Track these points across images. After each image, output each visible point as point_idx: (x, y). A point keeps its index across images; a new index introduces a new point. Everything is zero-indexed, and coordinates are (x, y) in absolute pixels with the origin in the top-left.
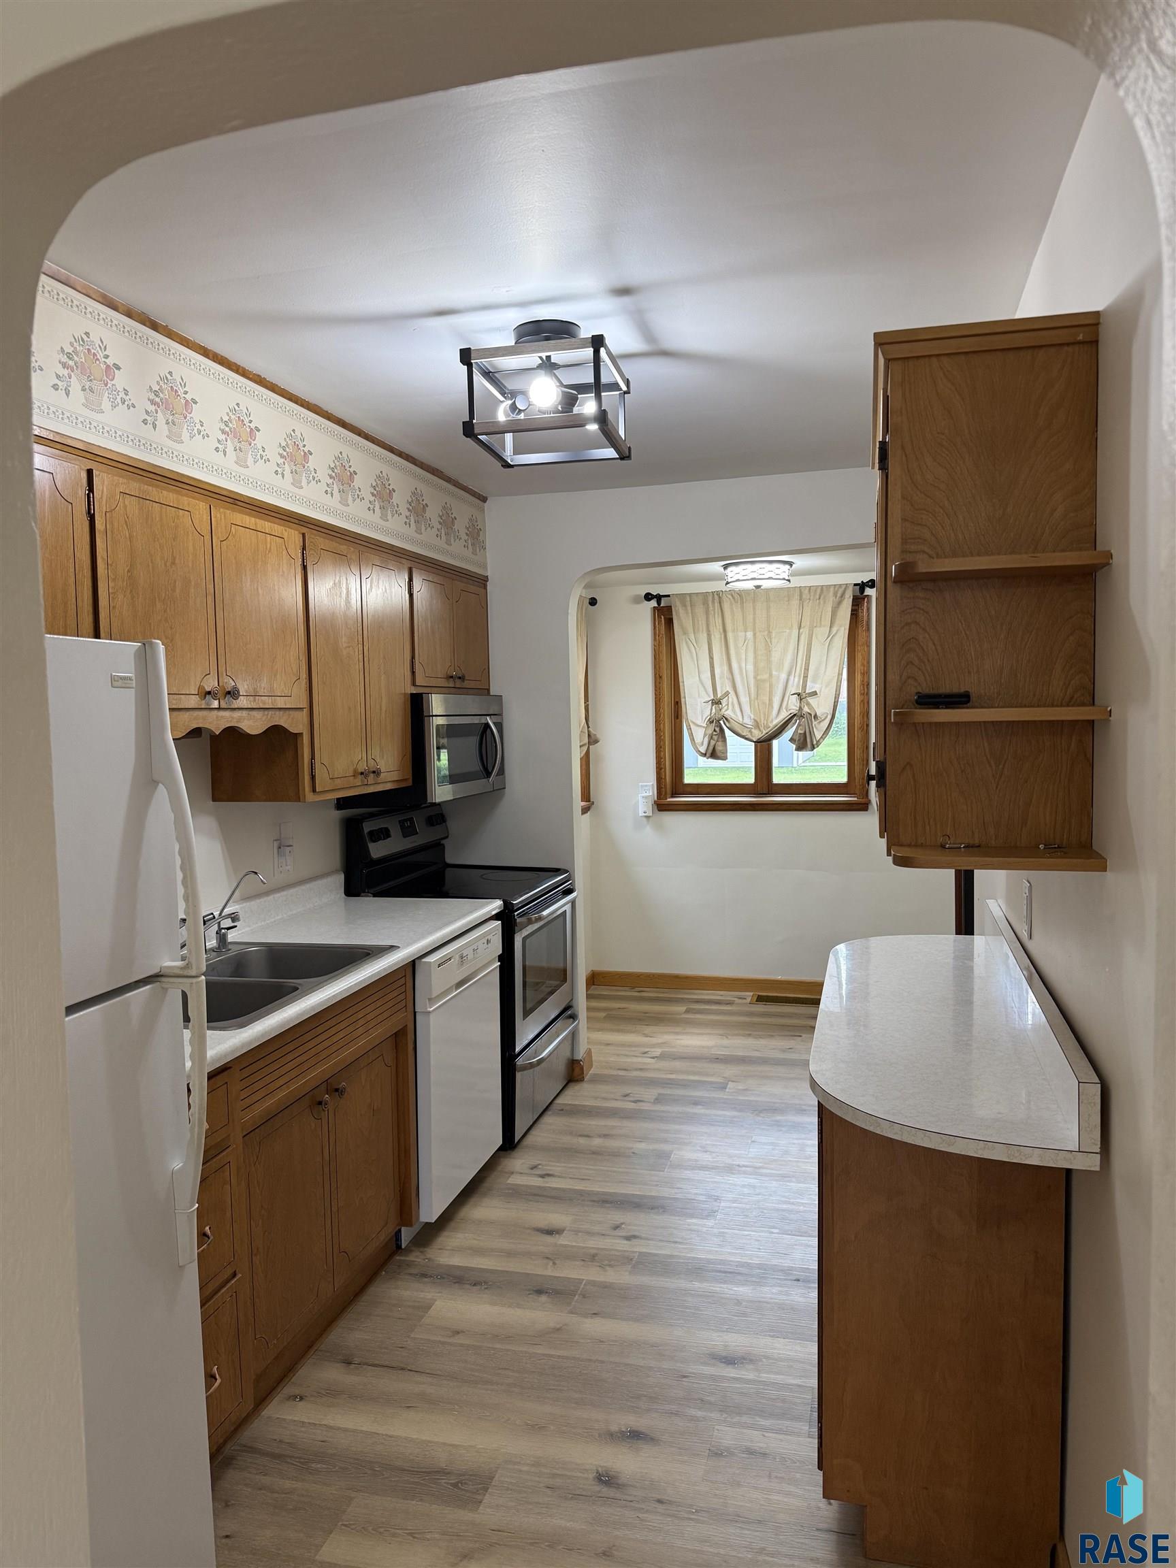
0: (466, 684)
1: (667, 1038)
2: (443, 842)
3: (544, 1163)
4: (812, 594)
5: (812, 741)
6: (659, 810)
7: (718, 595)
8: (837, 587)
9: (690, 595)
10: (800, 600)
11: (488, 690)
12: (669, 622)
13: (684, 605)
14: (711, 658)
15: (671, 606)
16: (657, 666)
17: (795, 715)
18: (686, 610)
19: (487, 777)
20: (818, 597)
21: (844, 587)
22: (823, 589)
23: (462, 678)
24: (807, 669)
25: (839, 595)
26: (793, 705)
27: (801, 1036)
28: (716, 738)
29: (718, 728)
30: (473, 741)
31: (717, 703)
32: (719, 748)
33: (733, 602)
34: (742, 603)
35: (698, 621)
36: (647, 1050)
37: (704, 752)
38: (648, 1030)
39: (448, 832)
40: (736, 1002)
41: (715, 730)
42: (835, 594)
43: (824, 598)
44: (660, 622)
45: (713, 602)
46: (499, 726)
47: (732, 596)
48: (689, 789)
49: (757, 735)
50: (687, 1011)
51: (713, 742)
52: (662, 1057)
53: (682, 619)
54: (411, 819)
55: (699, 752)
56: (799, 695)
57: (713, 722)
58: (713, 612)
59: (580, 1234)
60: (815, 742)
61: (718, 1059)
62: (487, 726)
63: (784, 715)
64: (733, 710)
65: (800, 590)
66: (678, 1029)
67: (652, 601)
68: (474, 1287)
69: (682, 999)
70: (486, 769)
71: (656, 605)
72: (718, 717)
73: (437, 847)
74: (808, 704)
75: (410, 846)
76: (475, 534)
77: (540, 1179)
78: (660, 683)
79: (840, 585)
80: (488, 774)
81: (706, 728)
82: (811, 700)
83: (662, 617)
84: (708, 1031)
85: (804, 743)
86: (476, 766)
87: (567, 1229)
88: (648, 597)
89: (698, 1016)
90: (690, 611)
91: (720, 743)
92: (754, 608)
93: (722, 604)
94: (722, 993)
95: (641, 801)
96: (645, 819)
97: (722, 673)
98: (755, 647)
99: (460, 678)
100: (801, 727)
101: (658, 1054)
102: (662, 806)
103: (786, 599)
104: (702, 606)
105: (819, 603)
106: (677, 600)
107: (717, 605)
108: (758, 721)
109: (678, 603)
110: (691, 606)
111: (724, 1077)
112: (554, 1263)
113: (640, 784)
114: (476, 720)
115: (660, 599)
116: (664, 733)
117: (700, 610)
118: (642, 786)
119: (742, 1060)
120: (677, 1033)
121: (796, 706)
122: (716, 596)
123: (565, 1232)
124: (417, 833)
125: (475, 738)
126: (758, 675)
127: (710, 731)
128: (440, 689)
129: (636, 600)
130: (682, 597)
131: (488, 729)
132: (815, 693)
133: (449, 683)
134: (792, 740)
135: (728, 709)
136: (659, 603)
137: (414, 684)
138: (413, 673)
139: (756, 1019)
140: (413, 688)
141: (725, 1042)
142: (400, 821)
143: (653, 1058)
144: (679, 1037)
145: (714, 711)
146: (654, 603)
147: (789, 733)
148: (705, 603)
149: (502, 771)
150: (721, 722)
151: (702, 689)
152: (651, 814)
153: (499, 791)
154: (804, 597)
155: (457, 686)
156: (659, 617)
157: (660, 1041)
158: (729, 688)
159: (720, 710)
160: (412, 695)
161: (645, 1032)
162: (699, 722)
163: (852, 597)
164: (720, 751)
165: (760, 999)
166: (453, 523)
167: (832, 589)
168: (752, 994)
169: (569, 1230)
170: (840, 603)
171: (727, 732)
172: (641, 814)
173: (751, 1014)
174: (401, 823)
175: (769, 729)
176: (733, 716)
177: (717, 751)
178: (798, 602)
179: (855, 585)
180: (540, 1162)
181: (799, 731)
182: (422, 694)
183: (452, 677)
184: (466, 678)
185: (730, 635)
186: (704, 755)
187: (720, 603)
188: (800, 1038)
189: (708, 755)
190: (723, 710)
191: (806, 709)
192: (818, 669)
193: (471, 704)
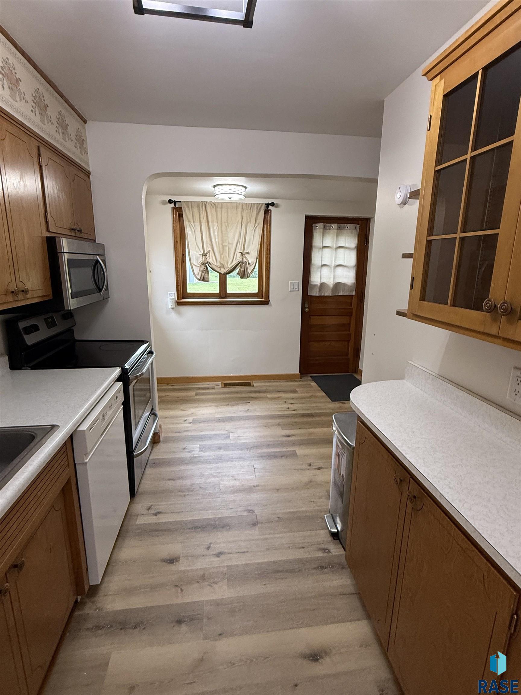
0: (83, 235)
1: (192, 410)
2: (74, 328)
3: (154, 504)
4: (247, 206)
5: (247, 274)
6: (178, 305)
7: (205, 203)
8: (258, 205)
9: (191, 202)
10: (242, 209)
11: (95, 241)
12: (181, 216)
13: (188, 207)
14: (202, 234)
15: (182, 207)
16: (175, 237)
17: (240, 262)
18: (189, 209)
19: (99, 292)
20: (250, 208)
21: (261, 205)
22: (252, 205)
23: (80, 231)
24: (245, 242)
25: (259, 208)
26: (239, 258)
27: (249, 403)
28: (204, 272)
29: (206, 267)
30: (90, 269)
31: (204, 256)
32: (206, 276)
33: (212, 207)
34: (216, 208)
35: (195, 215)
36: (186, 419)
37: (199, 278)
38: (183, 407)
39: (75, 322)
40: (215, 387)
41: (204, 268)
42: (257, 208)
43: (252, 209)
44: (176, 215)
45: (202, 207)
46: (104, 261)
47: (211, 204)
48: (189, 295)
49: (223, 271)
50: (197, 394)
51: (203, 274)
52: (194, 422)
53: (187, 214)
54: (52, 318)
55: (197, 278)
56: (241, 253)
57: (203, 264)
58: (202, 212)
59: (190, 558)
60: (248, 275)
61: (219, 420)
62: (97, 261)
63: (235, 263)
64: (213, 260)
65: (242, 204)
66: (196, 405)
67: (172, 204)
68: (136, 630)
69: (193, 388)
70: (98, 287)
71: (174, 206)
72: (206, 262)
73: (70, 331)
74: (246, 257)
75: (54, 333)
76: (81, 142)
77: (155, 517)
78: (177, 245)
79: (259, 204)
80: (100, 290)
81: (200, 267)
82: (246, 256)
83: (177, 212)
84: (209, 404)
85: (243, 275)
86: (92, 286)
87: (181, 555)
88: (170, 201)
89: (203, 397)
90: (191, 210)
91: (206, 274)
92: (221, 211)
93: (207, 208)
94: (208, 383)
95: (169, 301)
96: (171, 309)
97: (207, 241)
98: (222, 230)
99: (78, 231)
100: (242, 268)
101: (191, 421)
102: (179, 303)
103: (236, 208)
104: (197, 208)
105: (250, 211)
106: (185, 204)
107: (204, 208)
108: (224, 264)
109: (185, 206)
110: (192, 208)
111: (226, 430)
112: (182, 590)
113: (169, 293)
114: (91, 258)
115: (176, 203)
116: (180, 269)
117: (196, 210)
118: (170, 294)
119: (231, 419)
120: (197, 407)
121: (240, 258)
122: (203, 204)
123: (181, 558)
124: (56, 325)
125: (90, 268)
126: (223, 243)
127: (202, 269)
128: (66, 236)
129: (164, 203)
130: (187, 203)
131: (98, 264)
132: (248, 253)
133: (71, 233)
134: (238, 274)
135: (210, 259)
136: (175, 205)
137: (48, 230)
138: (47, 222)
139: (227, 396)
140: (47, 233)
141: (219, 410)
142: (45, 319)
143: (190, 423)
144: (198, 409)
145: (203, 259)
146: (172, 205)
147: (237, 271)
148: (198, 206)
149: (107, 289)
150: (207, 264)
151: (198, 248)
152: (174, 307)
153: (106, 299)
154: (244, 207)
155: (77, 235)
156: (176, 212)
157: (190, 413)
158: (210, 249)
159: (207, 259)
160: (47, 237)
161: (181, 408)
162: (196, 264)
163: (264, 210)
164: (207, 278)
165: (226, 385)
166: (67, 128)
167: (256, 205)
168: (220, 382)
169: (183, 557)
170: (259, 212)
171: (209, 268)
172: (170, 307)
173: (224, 393)
174: (46, 320)
175: (229, 268)
176: (213, 262)
177: (205, 278)
178: (241, 209)
179: (266, 204)
180: (152, 504)
181: (242, 270)
182: (55, 237)
183: (73, 229)
184: (82, 232)
185: (210, 224)
186: (199, 280)
187: (205, 207)
188: (249, 404)
189: (201, 280)
190: (208, 259)
191: (245, 260)
192: (249, 242)
193: (87, 247)
